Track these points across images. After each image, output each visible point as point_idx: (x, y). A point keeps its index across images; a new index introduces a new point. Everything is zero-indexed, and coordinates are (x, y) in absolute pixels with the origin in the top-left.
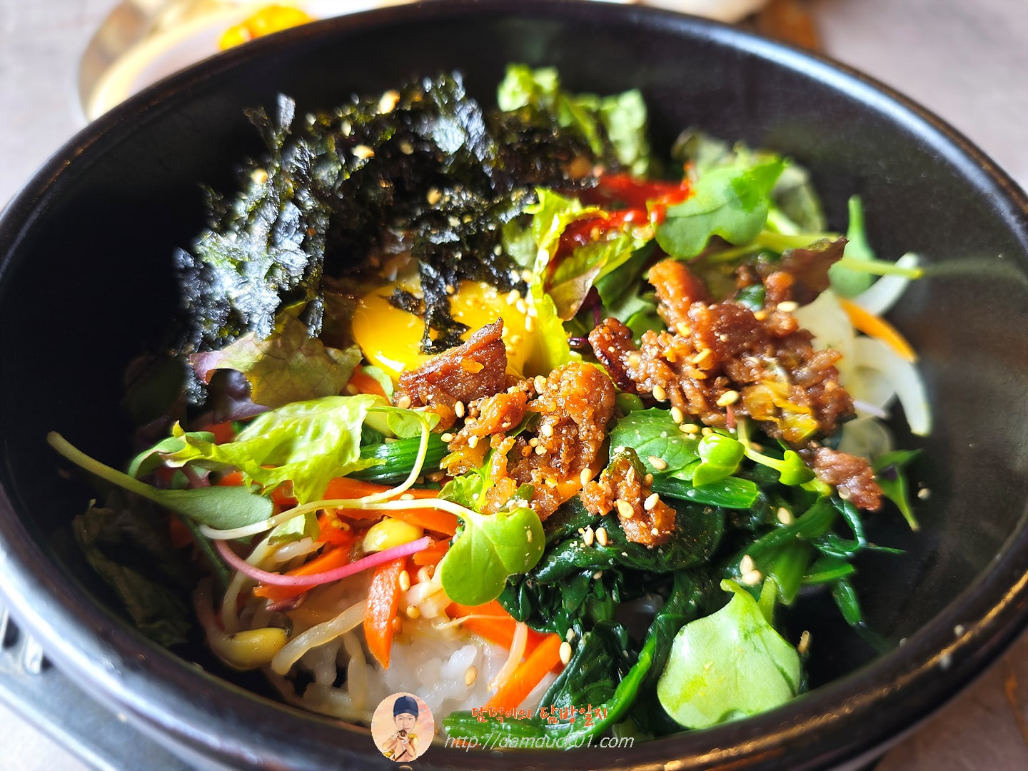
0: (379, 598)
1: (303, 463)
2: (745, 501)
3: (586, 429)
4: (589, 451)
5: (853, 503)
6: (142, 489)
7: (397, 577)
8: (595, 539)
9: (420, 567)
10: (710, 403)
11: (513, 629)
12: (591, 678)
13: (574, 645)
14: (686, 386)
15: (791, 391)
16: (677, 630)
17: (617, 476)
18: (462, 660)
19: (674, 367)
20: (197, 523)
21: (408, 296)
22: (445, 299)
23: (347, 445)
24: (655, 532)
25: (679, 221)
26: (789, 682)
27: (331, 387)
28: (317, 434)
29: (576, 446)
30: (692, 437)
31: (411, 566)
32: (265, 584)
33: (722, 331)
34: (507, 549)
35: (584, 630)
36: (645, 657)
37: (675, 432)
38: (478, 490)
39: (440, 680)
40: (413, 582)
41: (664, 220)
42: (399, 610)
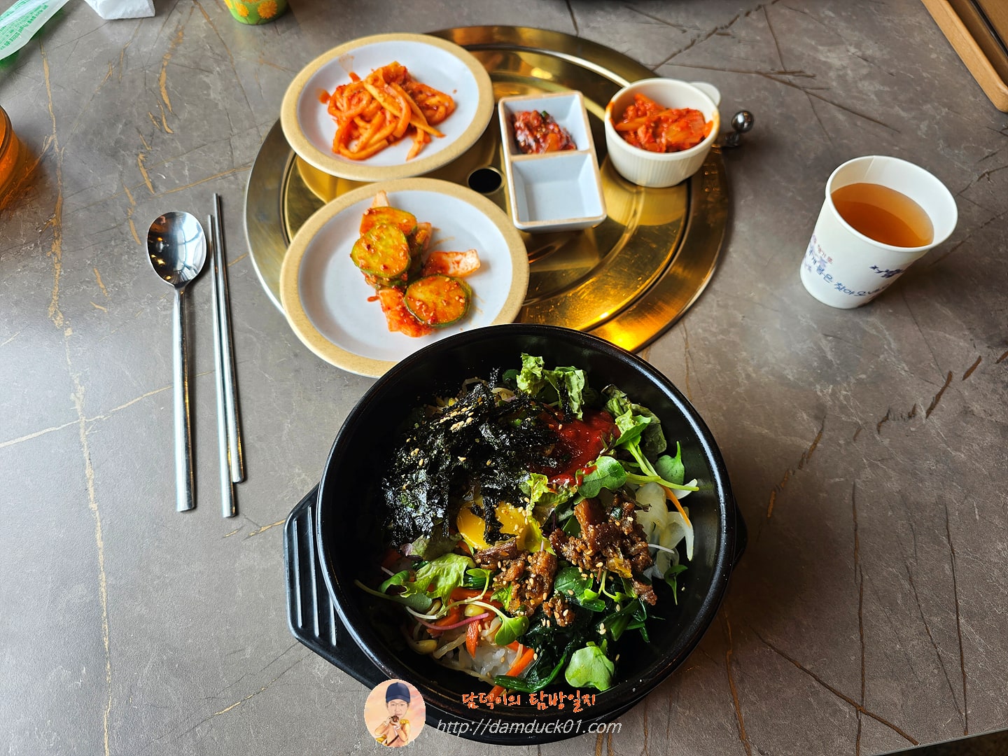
0: (471, 633)
1: (444, 588)
2: (599, 609)
3: (546, 578)
4: (547, 586)
5: (645, 602)
6: (387, 597)
7: (477, 627)
8: (546, 624)
9: (484, 622)
10: (594, 566)
11: (518, 646)
12: (544, 665)
13: (538, 654)
14: (584, 561)
15: (624, 562)
16: (574, 651)
17: (555, 601)
18: (500, 654)
19: (580, 554)
20: (405, 606)
21: (478, 507)
22: (492, 510)
23: (459, 578)
24: (566, 623)
25: (588, 483)
26: (610, 672)
27: (450, 550)
28: (448, 574)
29: (542, 584)
30: (585, 579)
31: (482, 622)
32: (430, 629)
33: (598, 541)
34: (516, 630)
35: (543, 648)
36: (562, 661)
37: (579, 577)
38: (506, 599)
39: (492, 660)
40: (483, 628)
41: (582, 483)
42: (479, 637)
